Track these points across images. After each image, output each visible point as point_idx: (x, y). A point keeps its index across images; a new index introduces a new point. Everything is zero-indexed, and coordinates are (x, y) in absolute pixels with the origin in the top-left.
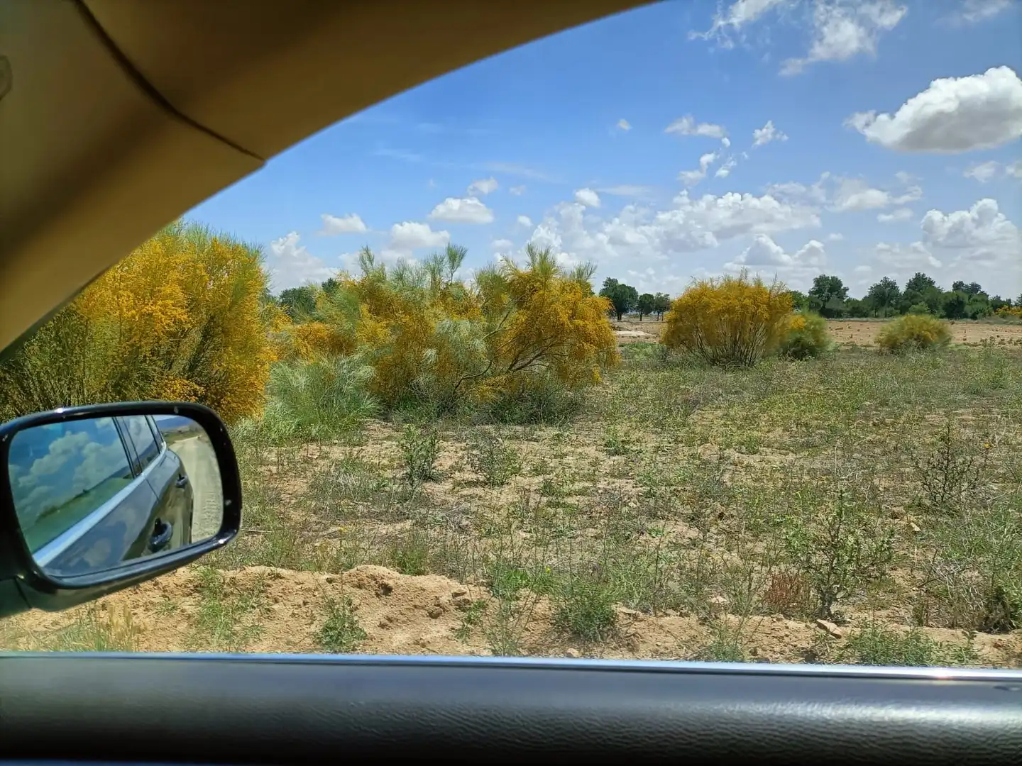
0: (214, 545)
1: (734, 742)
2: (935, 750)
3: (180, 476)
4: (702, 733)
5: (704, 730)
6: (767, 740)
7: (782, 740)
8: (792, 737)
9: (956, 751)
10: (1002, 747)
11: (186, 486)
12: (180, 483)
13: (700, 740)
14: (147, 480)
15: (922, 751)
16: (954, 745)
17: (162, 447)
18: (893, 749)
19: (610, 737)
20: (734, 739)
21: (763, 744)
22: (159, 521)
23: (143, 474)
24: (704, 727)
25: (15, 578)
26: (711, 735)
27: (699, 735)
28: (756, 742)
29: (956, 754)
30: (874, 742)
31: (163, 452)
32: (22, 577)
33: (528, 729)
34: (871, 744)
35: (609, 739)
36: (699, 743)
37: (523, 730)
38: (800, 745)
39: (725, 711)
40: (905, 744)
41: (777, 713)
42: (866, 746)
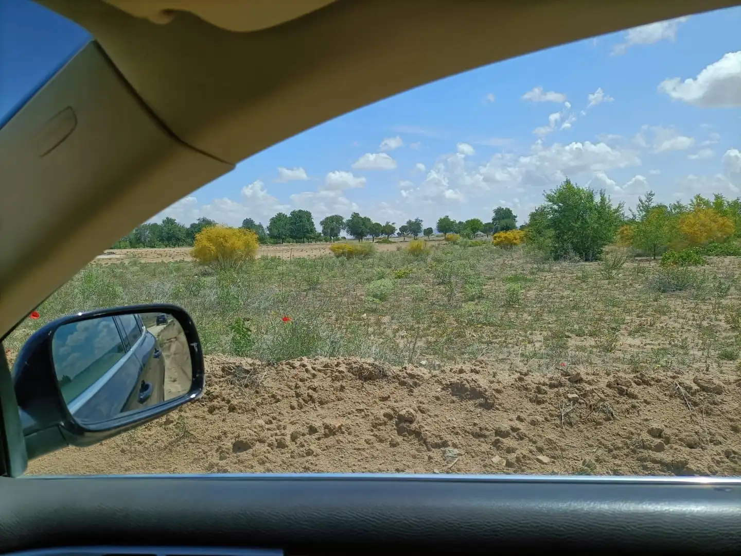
0: (188, 399)
1: (543, 527)
2: (675, 531)
3: (156, 349)
4: (522, 522)
5: (523, 520)
6: (565, 526)
7: (574, 526)
8: (581, 524)
9: (688, 531)
10: (719, 528)
11: (160, 357)
12: (156, 354)
13: (521, 527)
14: (134, 354)
15: (666, 531)
16: (687, 527)
17: (142, 330)
18: (647, 531)
19: (462, 526)
20: (543, 525)
21: (562, 529)
22: (143, 382)
23: (131, 349)
24: (523, 518)
25: (58, 425)
26: (528, 523)
27: (520, 523)
28: (557, 527)
29: (689, 533)
30: (634, 526)
31: (144, 333)
32: (63, 424)
33: (408, 521)
34: (632, 527)
35: (462, 527)
36: (520, 529)
37: (405, 522)
38: (586, 529)
39: (537, 508)
40: (654, 527)
41: (572, 508)
42: (629, 529)
